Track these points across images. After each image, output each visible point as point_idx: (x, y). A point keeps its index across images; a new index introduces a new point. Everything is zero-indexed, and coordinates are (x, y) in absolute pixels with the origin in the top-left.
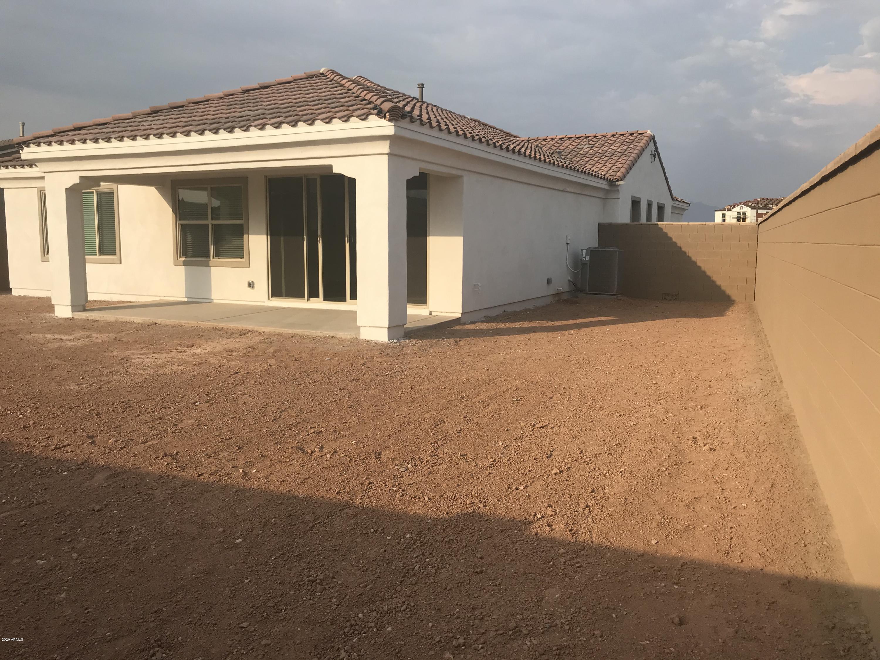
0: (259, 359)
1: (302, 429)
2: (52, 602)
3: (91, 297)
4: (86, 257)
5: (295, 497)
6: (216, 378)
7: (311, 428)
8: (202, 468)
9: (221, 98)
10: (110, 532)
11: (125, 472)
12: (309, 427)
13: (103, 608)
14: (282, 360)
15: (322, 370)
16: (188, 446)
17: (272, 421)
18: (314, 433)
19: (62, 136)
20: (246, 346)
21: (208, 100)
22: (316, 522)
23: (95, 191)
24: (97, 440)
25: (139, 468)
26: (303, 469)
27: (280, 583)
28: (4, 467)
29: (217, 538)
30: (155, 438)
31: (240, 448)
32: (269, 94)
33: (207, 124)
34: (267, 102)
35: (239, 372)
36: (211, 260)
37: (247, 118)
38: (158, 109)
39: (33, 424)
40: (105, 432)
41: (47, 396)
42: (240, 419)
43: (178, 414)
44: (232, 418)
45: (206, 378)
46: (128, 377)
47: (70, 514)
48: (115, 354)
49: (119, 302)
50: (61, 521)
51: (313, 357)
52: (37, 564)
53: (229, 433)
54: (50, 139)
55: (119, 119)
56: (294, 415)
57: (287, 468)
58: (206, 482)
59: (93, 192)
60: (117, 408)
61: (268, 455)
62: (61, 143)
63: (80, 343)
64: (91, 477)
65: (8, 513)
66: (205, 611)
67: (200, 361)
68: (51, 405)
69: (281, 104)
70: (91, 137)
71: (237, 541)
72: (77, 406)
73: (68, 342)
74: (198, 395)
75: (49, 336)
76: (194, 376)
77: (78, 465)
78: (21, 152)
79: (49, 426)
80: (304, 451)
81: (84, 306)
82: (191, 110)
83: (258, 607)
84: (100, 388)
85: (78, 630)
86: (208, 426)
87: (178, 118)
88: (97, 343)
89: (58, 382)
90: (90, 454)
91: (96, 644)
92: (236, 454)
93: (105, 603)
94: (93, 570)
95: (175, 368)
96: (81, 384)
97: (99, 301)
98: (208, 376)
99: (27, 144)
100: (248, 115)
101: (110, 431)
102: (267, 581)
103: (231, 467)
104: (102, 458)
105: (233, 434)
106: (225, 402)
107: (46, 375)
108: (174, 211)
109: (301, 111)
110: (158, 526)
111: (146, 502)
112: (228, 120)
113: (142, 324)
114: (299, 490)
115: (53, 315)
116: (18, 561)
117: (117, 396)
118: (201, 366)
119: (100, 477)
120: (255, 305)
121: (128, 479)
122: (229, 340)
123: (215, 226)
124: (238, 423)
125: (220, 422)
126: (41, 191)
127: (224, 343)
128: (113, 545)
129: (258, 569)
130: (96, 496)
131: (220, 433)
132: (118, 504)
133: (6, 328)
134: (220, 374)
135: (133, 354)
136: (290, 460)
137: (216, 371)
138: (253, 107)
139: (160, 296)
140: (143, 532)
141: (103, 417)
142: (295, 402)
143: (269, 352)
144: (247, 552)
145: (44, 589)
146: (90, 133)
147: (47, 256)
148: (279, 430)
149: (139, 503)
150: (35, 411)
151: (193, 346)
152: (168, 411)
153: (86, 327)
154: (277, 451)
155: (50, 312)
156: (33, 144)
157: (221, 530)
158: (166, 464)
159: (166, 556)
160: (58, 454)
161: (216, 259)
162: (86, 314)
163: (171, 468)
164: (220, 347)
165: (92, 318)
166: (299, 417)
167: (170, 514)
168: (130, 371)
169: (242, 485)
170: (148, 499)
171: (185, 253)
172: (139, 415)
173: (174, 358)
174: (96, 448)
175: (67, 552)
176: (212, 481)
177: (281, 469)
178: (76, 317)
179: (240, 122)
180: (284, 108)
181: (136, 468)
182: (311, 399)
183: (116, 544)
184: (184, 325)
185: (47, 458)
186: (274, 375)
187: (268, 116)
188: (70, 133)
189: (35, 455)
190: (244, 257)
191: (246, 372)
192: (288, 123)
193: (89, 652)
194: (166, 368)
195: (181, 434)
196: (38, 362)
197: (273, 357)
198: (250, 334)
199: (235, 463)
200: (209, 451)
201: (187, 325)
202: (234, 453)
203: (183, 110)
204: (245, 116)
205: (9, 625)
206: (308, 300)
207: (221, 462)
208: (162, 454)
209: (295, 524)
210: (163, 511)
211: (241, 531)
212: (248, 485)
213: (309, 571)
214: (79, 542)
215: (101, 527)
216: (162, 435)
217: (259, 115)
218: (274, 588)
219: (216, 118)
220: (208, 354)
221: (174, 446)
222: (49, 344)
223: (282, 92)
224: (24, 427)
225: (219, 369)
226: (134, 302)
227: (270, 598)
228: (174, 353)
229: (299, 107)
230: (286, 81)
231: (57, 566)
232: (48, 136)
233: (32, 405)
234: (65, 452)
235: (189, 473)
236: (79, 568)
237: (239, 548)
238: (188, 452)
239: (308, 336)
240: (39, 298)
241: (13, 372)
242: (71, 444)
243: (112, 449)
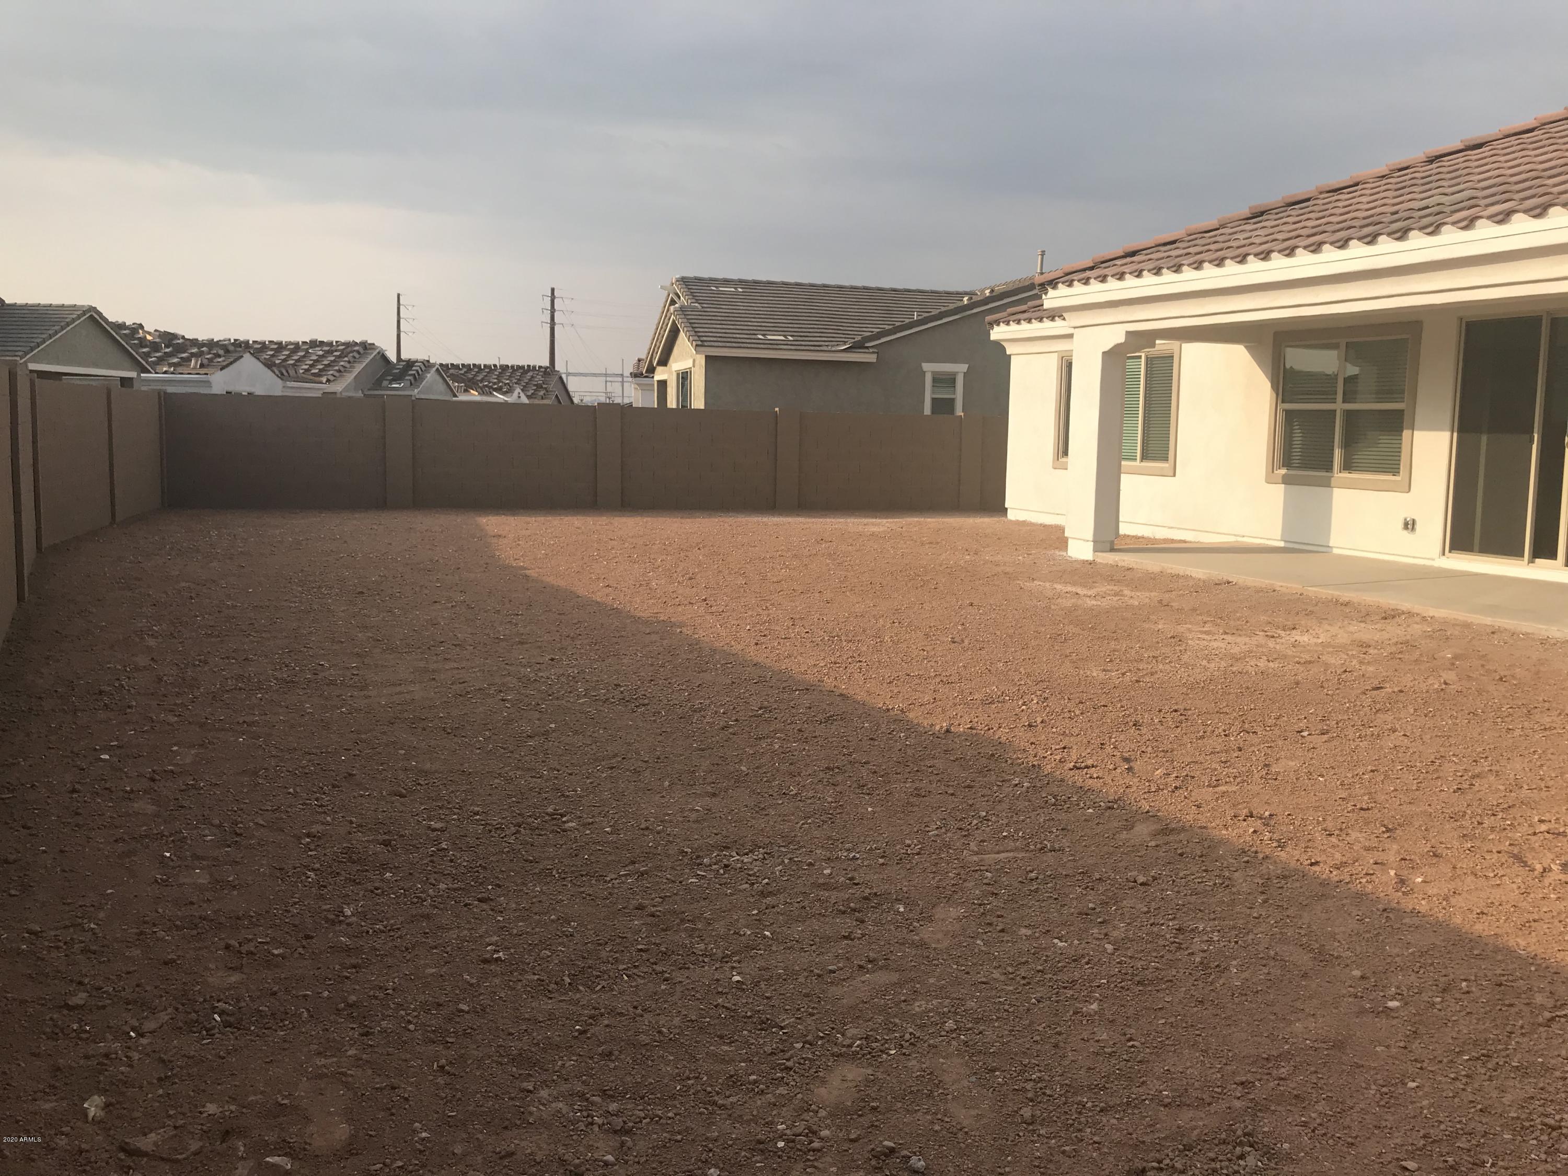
0: (1423, 668)
1: (1522, 820)
2: (1078, 1012)
3: (1124, 529)
4: (1123, 463)
5: (1510, 952)
6: (1338, 691)
7: (1541, 821)
8: (1316, 851)
9: (1383, 176)
10: (1162, 925)
11: (1183, 829)
12: (1536, 819)
13: (1156, 1047)
14: (1471, 675)
15: (1561, 707)
16: (1291, 807)
17: (1454, 792)
18: (1548, 833)
19: (1105, 268)
20: (1396, 640)
21: (1357, 184)
22: (1558, 1013)
23: (1143, 355)
24: (1137, 765)
25: (1205, 827)
26: (1525, 899)
27: (1481, 1110)
28: (1003, 781)
29: (1351, 986)
30: (1230, 782)
31: (1388, 830)
32: (1485, 158)
33: (1355, 227)
34: (1480, 174)
35: (1382, 688)
36: (1336, 475)
37: (1436, 209)
38: (1262, 210)
39: (1042, 722)
40: (1149, 755)
41: (1059, 681)
42: (1387, 776)
43: (1270, 747)
44: (1372, 771)
45: (1320, 689)
46: (1183, 669)
47: (1100, 879)
48: (1160, 627)
49: (1166, 541)
50: (1088, 887)
51: (1539, 678)
52: (1055, 945)
53: (1366, 798)
54: (1088, 273)
55: (1196, 232)
56: (1502, 788)
57: (1489, 890)
58: (1325, 880)
59: (1140, 357)
60: (1166, 720)
61: (1447, 855)
62: (1103, 279)
63: (1105, 603)
64: (1129, 827)
65: (1011, 854)
66: (1331, 1113)
67: (1307, 657)
68: (1066, 697)
69: (1512, 176)
70: (1151, 265)
71: (1391, 1004)
72: (1104, 706)
73: (1088, 599)
74: (1305, 718)
75: (1059, 587)
76: (1297, 683)
77: (1109, 802)
78: (1044, 296)
79: (1064, 730)
80: (1525, 864)
81: (1112, 543)
82: (1324, 204)
83: (1434, 1141)
84: (1137, 681)
85: (1118, 1069)
86: (1326, 778)
87: (1300, 221)
88: (1132, 606)
89: (1074, 662)
90: (1127, 787)
91: (1147, 1102)
92: (1381, 839)
93: (1159, 1040)
94: (1137, 978)
95: (1262, 664)
96: (1108, 671)
97: (1133, 536)
98: (1322, 687)
99: (1053, 283)
100: (1439, 204)
101: (1157, 756)
102: (1454, 1097)
103: (1371, 861)
104: (1144, 799)
105: (1375, 802)
106: (1356, 740)
107: (1056, 648)
108: (1275, 387)
109: (1555, 185)
110: (1242, 936)
111: (1220, 890)
112: (1396, 216)
113: (1204, 582)
114: (1518, 940)
115: (1064, 554)
116: (1029, 932)
117: (1167, 699)
118: (1309, 666)
119: (1142, 830)
120: (1414, 564)
121: (1188, 842)
122: (1363, 625)
123: (1348, 414)
124: (1382, 781)
125: (1350, 775)
126: (1062, 357)
127: (1352, 628)
128: (1167, 948)
129: (1433, 1069)
130: (1138, 859)
131: (1350, 795)
132: (1174, 881)
133: (999, 569)
134: (1345, 686)
135: (1189, 630)
136: (1495, 876)
137: (1339, 680)
138: (1450, 187)
139: (1235, 535)
140: (1216, 939)
141: (1144, 730)
142: (1503, 762)
143: (1443, 658)
144: (1410, 1030)
145: (1065, 988)
146: (1150, 260)
147: (1064, 460)
148: (1469, 812)
149: (1207, 888)
150: (1043, 702)
151: (1293, 629)
152: (1253, 739)
153: (1115, 578)
154: (1468, 852)
155: (1061, 550)
156: (1063, 283)
157: (1357, 973)
158: (1252, 830)
159: (1257, 992)
160: (1078, 778)
161: (1345, 475)
162: (1113, 557)
163: (1261, 840)
164: (1346, 635)
165: (1123, 564)
166: (1512, 794)
167: (1261, 920)
168: (1185, 660)
169: (1396, 901)
170: (1222, 884)
171: (1287, 462)
172: (1202, 737)
173: (1261, 646)
174: (1136, 780)
175: (1098, 939)
176: (1337, 879)
177: (1477, 889)
178: (1098, 560)
179: (1421, 218)
180: (1516, 183)
181: (1201, 827)
182: (1539, 763)
183: (1173, 948)
184: (1278, 589)
185: (1062, 780)
186: (1454, 702)
187: (1483, 202)
188: (1118, 262)
189: (1046, 773)
190: (1399, 472)
191: (1396, 690)
192: (1526, 211)
193: (1136, 1111)
194: (1248, 662)
195: (1277, 783)
196: (1044, 626)
197: (1452, 667)
198: (1403, 617)
199: (1381, 857)
200: (1330, 824)
201: (1284, 590)
202: (1377, 837)
203: (1308, 207)
204: (1433, 206)
205: (1017, 1028)
206: (1531, 561)
207: (1353, 848)
208: (1245, 812)
209: (1511, 1005)
210: (1248, 911)
211: (1398, 988)
212: (1408, 904)
213: (1543, 1105)
214: (1115, 928)
215: (1148, 912)
216: (1243, 779)
217: (1462, 202)
218: (1470, 1116)
219: (1372, 216)
220: (1323, 646)
221: (1266, 803)
222: (1060, 600)
223: (1514, 152)
224: (1030, 726)
225: (1343, 676)
226: (1190, 542)
227: (1461, 1132)
228: (1261, 638)
229: (1550, 177)
230: (1525, 128)
231: (1083, 956)
232: (1084, 270)
233: (1039, 693)
234: (1088, 776)
235: (1291, 856)
236: (1117, 970)
237: (1394, 1018)
238: (1290, 817)
239: (1529, 634)
240: (1045, 526)
241: (1011, 637)
242: (1097, 766)
243: (1161, 787)
